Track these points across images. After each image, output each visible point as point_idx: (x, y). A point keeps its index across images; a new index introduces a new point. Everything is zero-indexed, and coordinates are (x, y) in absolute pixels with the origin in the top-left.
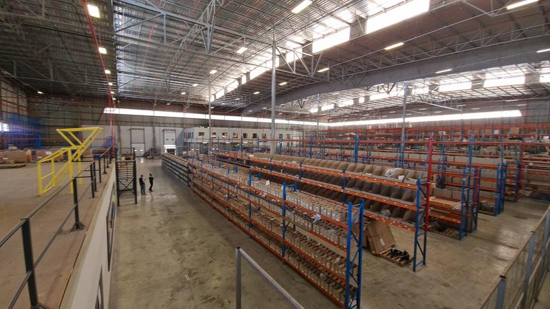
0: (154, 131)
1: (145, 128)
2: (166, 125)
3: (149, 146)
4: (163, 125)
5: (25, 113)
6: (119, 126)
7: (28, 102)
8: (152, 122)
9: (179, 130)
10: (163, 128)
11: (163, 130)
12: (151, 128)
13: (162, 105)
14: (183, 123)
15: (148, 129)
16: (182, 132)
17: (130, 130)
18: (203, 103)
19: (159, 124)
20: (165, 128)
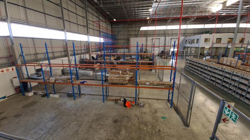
0: (165, 40)
1: (161, 38)
2: (173, 35)
3: (162, 49)
4: (171, 35)
5: (110, 33)
6: (147, 37)
7: (111, 28)
8: (165, 33)
9: (182, 38)
10: (171, 37)
11: (171, 39)
12: (164, 37)
14: (185, 33)
15: (162, 38)
16: (184, 38)
17: (152, 39)
20: (173, 37)
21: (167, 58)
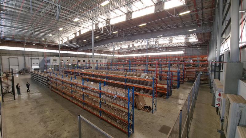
0: (25, 59)
1: (19, 57)
2: (33, 56)
3: (22, 67)
6: (1, 56)
8: (23, 54)
9: (41, 58)
10: (30, 57)
11: (31, 59)
12: (23, 57)
13: (29, 45)
14: (43, 54)
15: (21, 58)
16: (43, 59)
17: (9, 58)
18: (55, 44)
19: (28, 55)
20: (32, 57)
21: (24, 74)
